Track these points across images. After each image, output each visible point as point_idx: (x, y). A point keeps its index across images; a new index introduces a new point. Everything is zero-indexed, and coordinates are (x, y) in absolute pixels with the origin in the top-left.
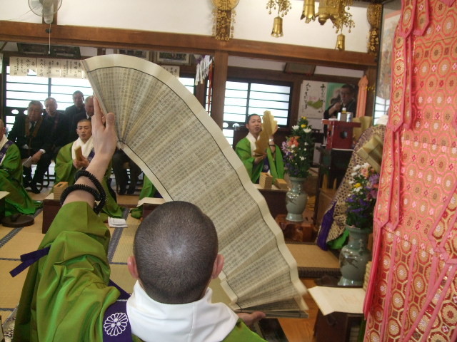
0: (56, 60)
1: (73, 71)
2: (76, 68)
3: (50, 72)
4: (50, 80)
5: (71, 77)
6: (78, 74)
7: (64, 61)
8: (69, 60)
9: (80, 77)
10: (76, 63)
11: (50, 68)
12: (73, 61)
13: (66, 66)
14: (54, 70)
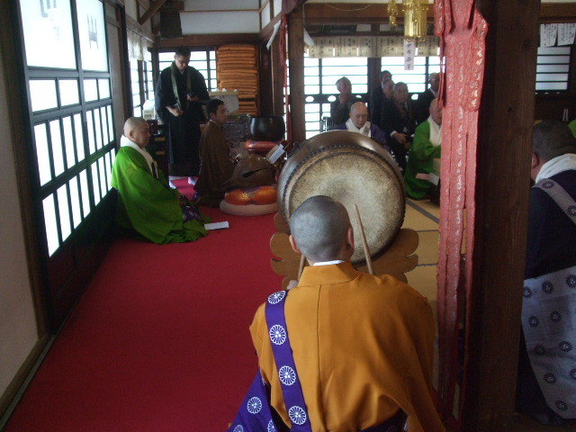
0: (328, 39)
1: (347, 49)
2: (350, 45)
3: (322, 52)
4: (320, 61)
5: (345, 56)
6: (353, 52)
7: (337, 39)
8: (343, 38)
9: (355, 55)
10: (350, 40)
11: (322, 47)
12: (347, 38)
13: (340, 44)
14: (326, 50)
